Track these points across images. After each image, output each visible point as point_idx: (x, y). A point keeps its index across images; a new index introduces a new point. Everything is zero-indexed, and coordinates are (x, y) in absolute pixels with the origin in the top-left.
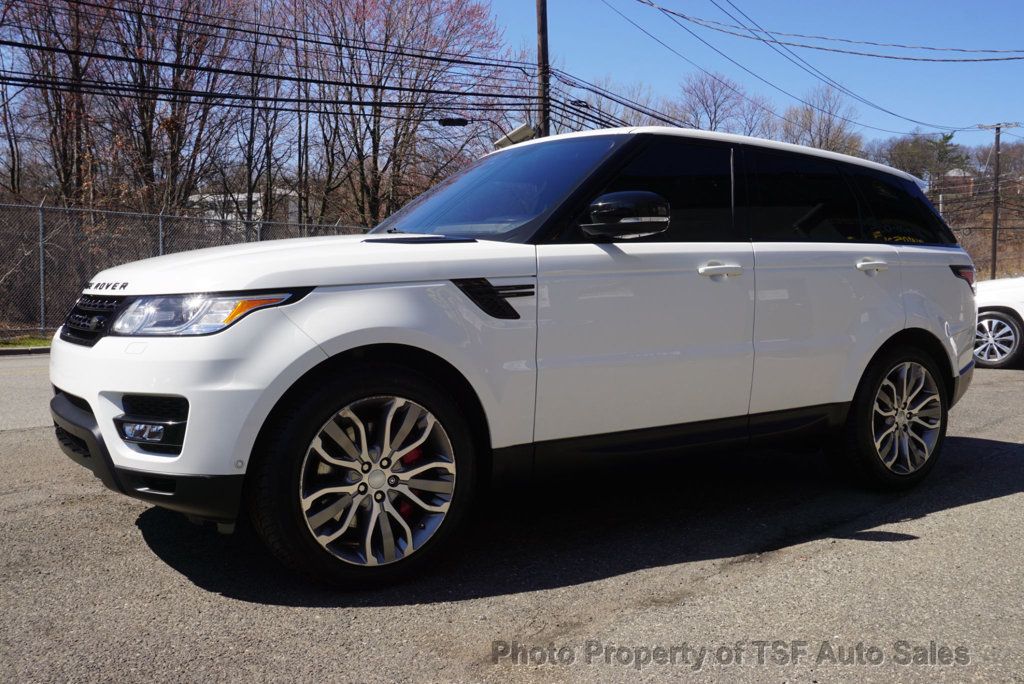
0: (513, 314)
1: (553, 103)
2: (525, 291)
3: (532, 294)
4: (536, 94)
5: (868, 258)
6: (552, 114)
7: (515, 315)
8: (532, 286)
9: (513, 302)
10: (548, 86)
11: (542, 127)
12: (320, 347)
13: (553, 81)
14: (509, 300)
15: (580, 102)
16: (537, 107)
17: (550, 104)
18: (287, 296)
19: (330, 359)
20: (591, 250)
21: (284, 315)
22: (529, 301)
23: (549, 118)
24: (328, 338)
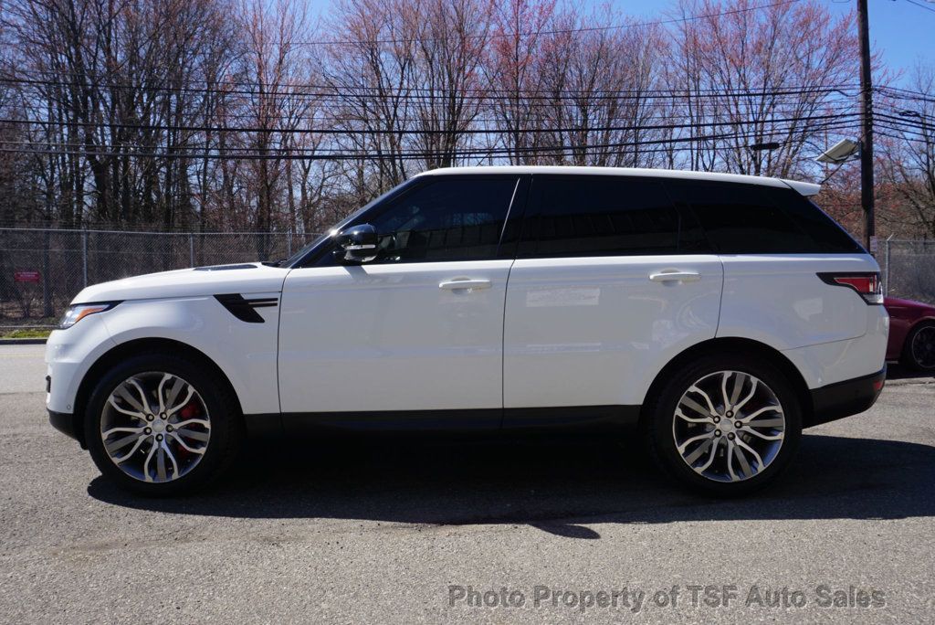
0: (259, 320)
1: (875, 116)
2: (269, 302)
3: (276, 305)
4: (858, 111)
5: (675, 269)
6: (874, 128)
7: (261, 320)
8: (276, 299)
9: (259, 310)
10: (871, 102)
11: (864, 140)
12: (112, 339)
13: (876, 98)
14: (257, 309)
15: (910, 112)
16: (859, 123)
17: (872, 119)
18: (106, 306)
19: (118, 346)
20: (340, 271)
21: (101, 318)
22: (274, 310)
23: (873, 132)
24: (117, 333)
